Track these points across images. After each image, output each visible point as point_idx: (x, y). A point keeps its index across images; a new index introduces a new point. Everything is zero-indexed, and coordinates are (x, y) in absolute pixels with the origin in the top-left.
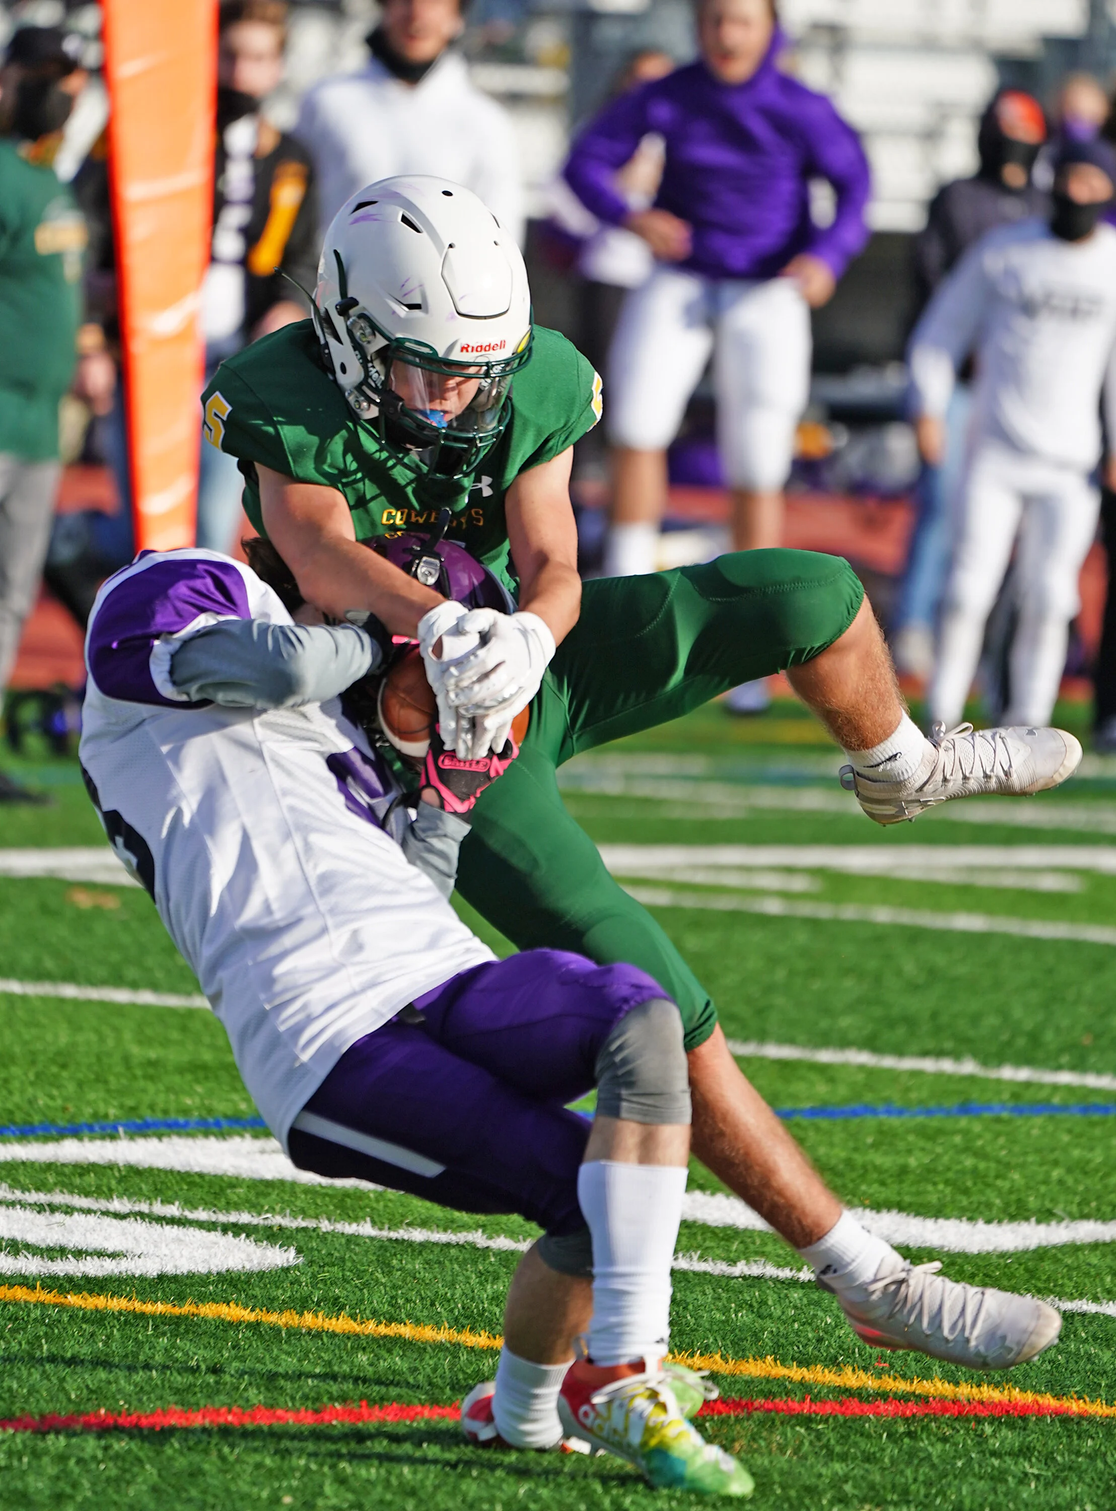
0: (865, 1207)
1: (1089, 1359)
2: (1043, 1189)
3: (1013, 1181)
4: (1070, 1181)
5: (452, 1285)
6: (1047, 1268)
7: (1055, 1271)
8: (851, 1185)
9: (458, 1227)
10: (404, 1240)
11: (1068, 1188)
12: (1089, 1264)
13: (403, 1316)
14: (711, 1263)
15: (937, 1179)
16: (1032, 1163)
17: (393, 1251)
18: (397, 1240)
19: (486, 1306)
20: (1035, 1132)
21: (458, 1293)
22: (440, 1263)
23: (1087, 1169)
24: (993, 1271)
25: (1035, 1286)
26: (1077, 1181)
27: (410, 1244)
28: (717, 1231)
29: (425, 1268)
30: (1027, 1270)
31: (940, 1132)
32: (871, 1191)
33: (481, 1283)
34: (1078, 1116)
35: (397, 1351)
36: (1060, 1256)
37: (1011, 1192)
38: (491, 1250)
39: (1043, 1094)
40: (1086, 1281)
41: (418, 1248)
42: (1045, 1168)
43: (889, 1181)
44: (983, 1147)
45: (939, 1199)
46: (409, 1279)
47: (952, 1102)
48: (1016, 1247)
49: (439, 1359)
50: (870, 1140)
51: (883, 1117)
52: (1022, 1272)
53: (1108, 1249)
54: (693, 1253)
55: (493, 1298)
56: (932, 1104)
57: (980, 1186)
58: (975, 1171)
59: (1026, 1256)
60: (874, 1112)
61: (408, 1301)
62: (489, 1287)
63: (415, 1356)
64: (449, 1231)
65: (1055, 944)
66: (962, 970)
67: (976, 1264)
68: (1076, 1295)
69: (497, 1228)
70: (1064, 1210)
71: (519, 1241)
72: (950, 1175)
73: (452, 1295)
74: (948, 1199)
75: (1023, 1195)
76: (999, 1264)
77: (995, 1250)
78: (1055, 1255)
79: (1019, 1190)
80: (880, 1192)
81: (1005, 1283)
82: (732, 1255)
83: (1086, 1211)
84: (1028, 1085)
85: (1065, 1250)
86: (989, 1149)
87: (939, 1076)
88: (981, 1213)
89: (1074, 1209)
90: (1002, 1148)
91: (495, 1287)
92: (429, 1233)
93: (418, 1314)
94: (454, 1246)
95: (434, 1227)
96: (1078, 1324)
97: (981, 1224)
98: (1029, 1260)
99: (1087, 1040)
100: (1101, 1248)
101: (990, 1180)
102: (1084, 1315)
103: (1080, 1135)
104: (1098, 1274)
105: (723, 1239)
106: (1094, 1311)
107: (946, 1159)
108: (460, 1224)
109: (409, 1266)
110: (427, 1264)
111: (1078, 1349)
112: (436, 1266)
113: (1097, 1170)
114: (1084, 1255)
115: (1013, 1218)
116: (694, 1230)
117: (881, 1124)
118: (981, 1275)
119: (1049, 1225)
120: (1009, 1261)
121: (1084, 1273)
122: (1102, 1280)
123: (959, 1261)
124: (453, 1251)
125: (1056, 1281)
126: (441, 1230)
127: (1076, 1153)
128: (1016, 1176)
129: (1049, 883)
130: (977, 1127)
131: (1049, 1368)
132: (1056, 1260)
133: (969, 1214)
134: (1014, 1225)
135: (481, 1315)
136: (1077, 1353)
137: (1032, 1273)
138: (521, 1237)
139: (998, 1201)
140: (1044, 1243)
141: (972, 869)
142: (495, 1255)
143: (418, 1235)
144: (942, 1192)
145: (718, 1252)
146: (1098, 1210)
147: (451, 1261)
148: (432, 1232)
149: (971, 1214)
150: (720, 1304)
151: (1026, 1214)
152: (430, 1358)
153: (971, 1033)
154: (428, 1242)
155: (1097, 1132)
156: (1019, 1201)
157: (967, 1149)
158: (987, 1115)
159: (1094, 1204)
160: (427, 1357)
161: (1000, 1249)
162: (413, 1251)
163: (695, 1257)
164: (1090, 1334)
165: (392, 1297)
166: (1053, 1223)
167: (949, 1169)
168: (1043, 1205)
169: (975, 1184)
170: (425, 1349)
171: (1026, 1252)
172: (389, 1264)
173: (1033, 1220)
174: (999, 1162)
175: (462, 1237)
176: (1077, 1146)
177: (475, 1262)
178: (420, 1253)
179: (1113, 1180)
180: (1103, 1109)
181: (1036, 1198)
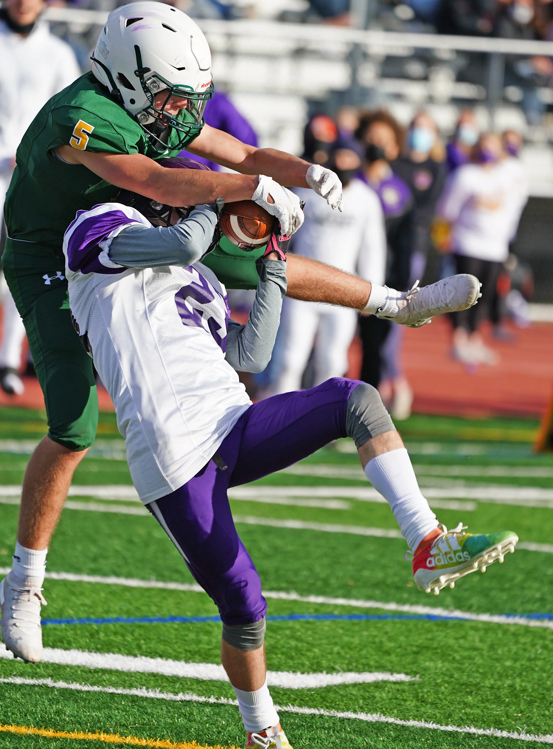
1: (351, 742)
2: (330, 657)
3: (315, 652)
4: (342, 652)
5: (36, 706)
6: (331, 696)
7: (335, 698)
9: (39, 676)
10: (12, 683)
11: (342, 656)
12: (352, 694)
13: (11, 721)
14: (166, 694)
15: (278, 652)
16: (324, 644)
17: (6, 689)
18: (8, 683)
19: (52, 716)
20: (326, 628)
21: (39, 709)
22: (29, 694)
23: (351, 647)
24: (305, 698)
25: (326, 705)
26: (346, 653)
27: (14, 685)
28: (169, 678)
29: (22, 697)
30: (321, 697)
31: (280, 628)
33: (50, 705)
34: (347, 621)
35: (8, 739)
36: (338, 690)
37: (314, 658)
38: (56, 688)
39: (330, 610)
40: (350, 702)
41: (18, 687)
42: (331, 646)
44: (300, 636)
45: (278, 661)
46: (14, 703)
47: (285, 614)
48: (316, 686)
49: (29, 743)
52: (319, 698)
53: (361, 686)
54: (157, 689)
55: (56, 712)
56: (275, 615)
57: (299, 655)
58: (296, 648)
59: (321, 690)
61: (13, 714)
62: (54, 706)
63: (17, 742)
64: (35, 679)
65: (336, 535)
66: (290, 548)
67: (297, 694)
68: (345, 709)
69: (58, 676)
70: (340, 667)
71: (70, 683)
72: (284, 650)
73: (36, 711)
74: (283, 661)
75: (320, 660)
76: (308, 694)
77: (306, 687)
78: (335, 690)
79: (318, 657)
81: (311, 703)
82: (176, 690)
83: (351, 667)
84: (322, 605)
85: (341, 687)
86: (303, 637)
87: (280, 600)
88: (299, 669)
89: (345, 666)
90: (310, 636)
91: (57, 706)
92: (24, 680)
93: (18, 720)
94: (37, 686)
95: (27, 677)
96: (346, 724)
97: (299, 674)
98: (323, 692)
99: (351, 583)
100: (357, 686)
101: (303, 652)
102: (349, 719)
103: (348, 630)
104: (356, 699)
105: (172, 682)
106: (354, 718)
107: (282, 642)
108: (40, 675)
109: (14, 696)
110: (23, 695)
111: (346, 737)
112: (28, 696)
113: (356, 647)
114: (349, 689)
115: (315, 671)
116: (158, 678)
118: (299, 699)
119: (332, 674)
120: (313, 693)
121: (350, 699)
122: (358, 702)
123: (288, 692)
124: (36, 689)
125: (336, 702)
126: (30, 678)
127: (346, 639)
128: (316, 650)
129: (334, 505)
130: (297, 626)
131: (332, 746)
132: (336, 692)
133: (293, 669)
134: (315, 675)
135: (50, 721)
136: (346, 739)
137: (324, 699)
138: (70, 681)
139: (307, 663)
140: (330, 684)
141: (295, 498)
142: (57, 690)
143: (19, 681)
144: (280, 658)
145: (169, 688)
146: (356, 667)
147: (35, 694)
148: (26, 679)
149: (294, 669)
150: (170, 715)
151: (322, 669)
152: (24, 742)
153: (295, 579)
154: (24, 684)
155: (356, 628)
156: (318, 663)
157: (292, 637)
158: (302, 620)
159: (354, 664)
160: (23, 742)
161: (308, 687)
162: (16, 688)
163: (158, 691)
164: (352, 729)
165: (5, 712)
166: (335, 674)
167: (283, 647)
168: (330, 665)
169: (296, 654)
170: (21, 738)
171: (321, 688)
172: (4, 695)
173: (325, 672)
174: (308, 643)
175: (41, 681)
176: (347, 635)
177: (47, 694)
178: (20, 690)
179: (364, 652)
180: (359, 617)
181: (326, 661)
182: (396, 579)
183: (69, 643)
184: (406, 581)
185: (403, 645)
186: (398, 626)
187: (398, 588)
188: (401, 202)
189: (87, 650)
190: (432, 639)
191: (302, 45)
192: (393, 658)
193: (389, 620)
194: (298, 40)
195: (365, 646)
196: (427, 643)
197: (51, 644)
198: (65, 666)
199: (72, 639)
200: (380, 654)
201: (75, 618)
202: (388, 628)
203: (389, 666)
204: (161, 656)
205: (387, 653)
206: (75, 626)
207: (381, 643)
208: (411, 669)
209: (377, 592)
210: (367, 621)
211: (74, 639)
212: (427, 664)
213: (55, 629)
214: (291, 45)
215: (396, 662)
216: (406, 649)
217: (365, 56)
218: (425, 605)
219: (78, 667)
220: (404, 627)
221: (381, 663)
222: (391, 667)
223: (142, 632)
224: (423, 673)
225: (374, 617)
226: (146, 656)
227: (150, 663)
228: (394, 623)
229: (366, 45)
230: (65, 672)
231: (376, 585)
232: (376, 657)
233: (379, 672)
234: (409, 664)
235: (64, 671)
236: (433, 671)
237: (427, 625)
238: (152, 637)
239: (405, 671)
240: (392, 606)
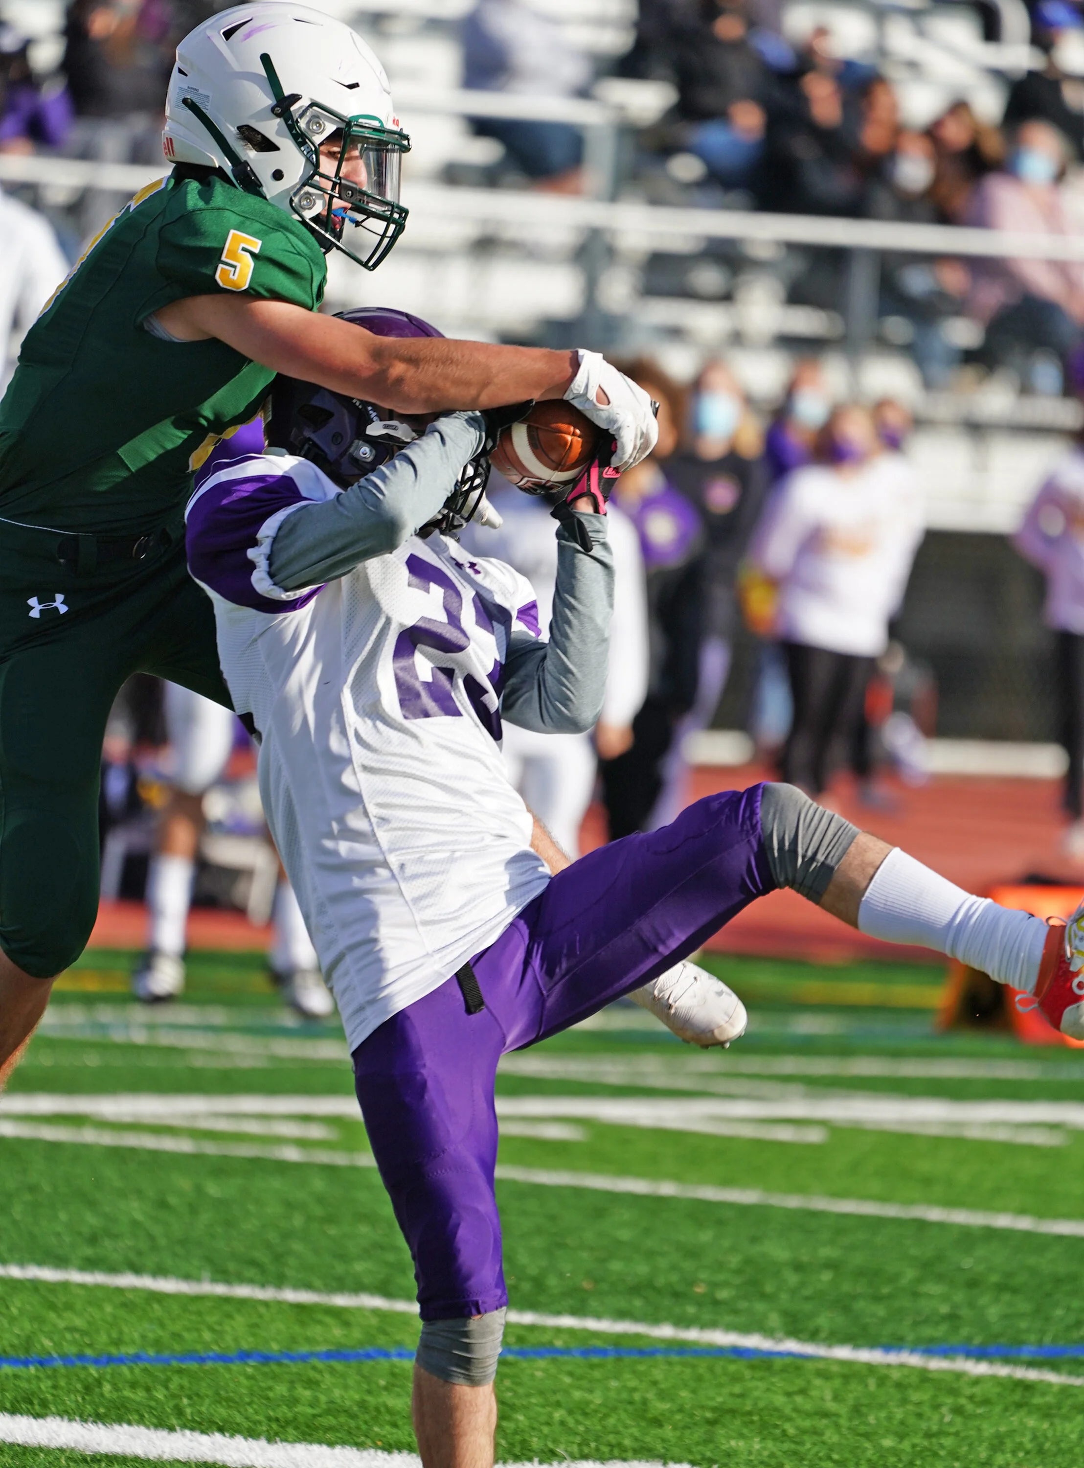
0: (376, 1447)
2: (546, 1430)
3: (517, 1421)
4: (571, 1422)
8: (364, 1427)
11: (570, 1428)
16: (536, 1405)
20: (539, 1374)
23: (587, 1410)
26: (578, 1422)
32: (383, 1433)
34: (579, 1359)
37: (516, 1433)
39: (546, 1338)
42: (549, 1409)
43: (400, 1423)
50: (382, 1383)
51: (396, 1360)
60: (387, 1355)
70: (566, 1451)
75: (527, 1437)
79: (523, 1431)
80: (392, 1434)
83: (586, 1450)
84: (532, 1328)
89: (575, 1449)
99: (586, 1285)
103: (580, 1378)
113: (596, 1411)
115: (517, 1458)
117: (393, 1366)
119: (551, 1464)
127: (577, 1395)
128: (519, 1417)
129: (553, 1133)
146: (597, 1450)
151: (531, 1454)
155: (597, 1374)
156: (524, 1442)
159: (593, 1445)
166: (555, 1463)
168: (546, 1445)
173: (536, 1460)
176: (579, 1388)
179: (611, 1421)
180: (603, 1352)
181: (539, 1438)
182: (674, 1278)
183: (44, 1404)
184: (693, 1283)
185: (687, 1407)
186: (678, 1369)
187: (677, 1295)
188: (682, 539)
189: (78, 1418)
190: (742, 1396)
191: (490, 230)
192: (668, 1431)
193: (660, 1357)
194: (485, 222)
195: (614, 1409)
196: (732, 1403)
197: (8, 1405)
198: (35, 1448)
199: (49, 1397)
200: (643, 1424)
201: (55, 1355)
202: (658, 1374)
203: (659, 1448)
204: (221, 1430)
205: (657, 1422)
206: (55, 1370)
207: (645, 1402)
208: (703, 1455)
209: (638, 1303)
210: (619, 1359)
211: (53, 1395)
212: (733, 1443)
213: (16, 1376)
214: (470, 231)
215: (673, 1440)
216: (692, 1415)
217: (611, 253)
218: (730, 1328)
219: (62, 1450)
220: (688, 1371)
221: (645, 1443)
222: (663, 1451)
223: (185, 1382)
224: (725, 1460)
225: (630, 1352)
226: (192, 1429)
227: (201, 1444)
228: (670, 1364)
229: (613, 232)
230: (35, 1462)
231: (635, 1290)
232: (635, 1431)
233: (640, 1460)
234: (698, 1444)
235: (33, 1459)
236: (744, 1457)
237: (732, 1368)
238: (203, 1391)
239: (691, 1457)
240: (666, 1331)
